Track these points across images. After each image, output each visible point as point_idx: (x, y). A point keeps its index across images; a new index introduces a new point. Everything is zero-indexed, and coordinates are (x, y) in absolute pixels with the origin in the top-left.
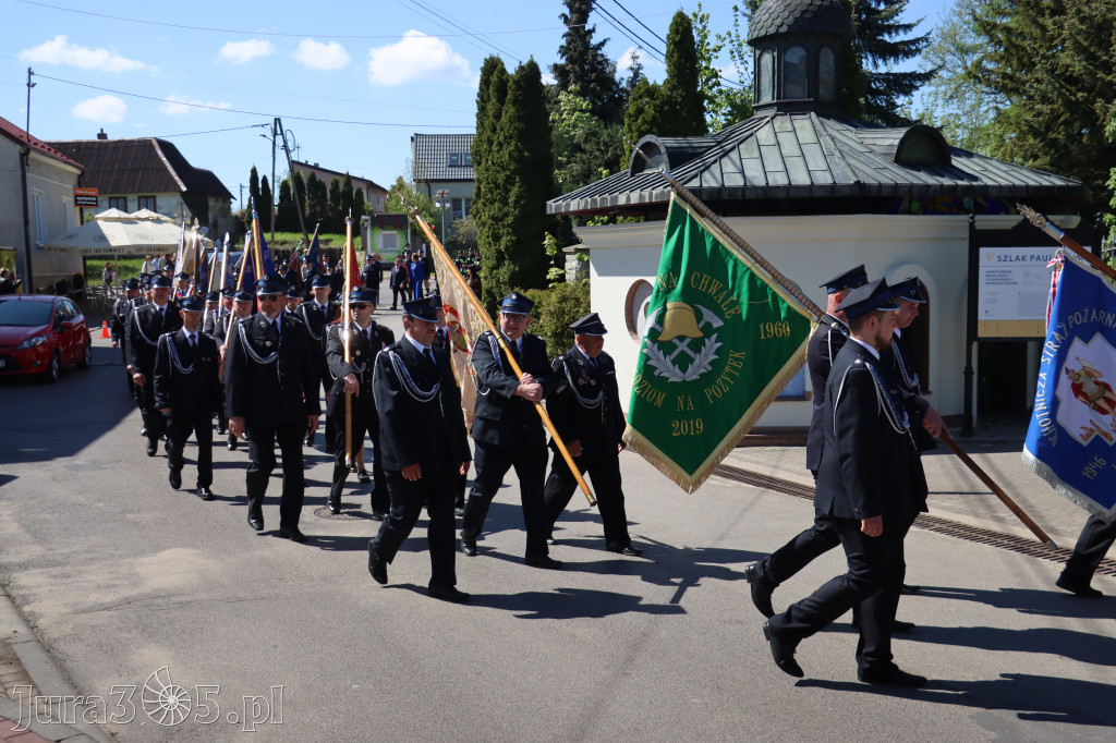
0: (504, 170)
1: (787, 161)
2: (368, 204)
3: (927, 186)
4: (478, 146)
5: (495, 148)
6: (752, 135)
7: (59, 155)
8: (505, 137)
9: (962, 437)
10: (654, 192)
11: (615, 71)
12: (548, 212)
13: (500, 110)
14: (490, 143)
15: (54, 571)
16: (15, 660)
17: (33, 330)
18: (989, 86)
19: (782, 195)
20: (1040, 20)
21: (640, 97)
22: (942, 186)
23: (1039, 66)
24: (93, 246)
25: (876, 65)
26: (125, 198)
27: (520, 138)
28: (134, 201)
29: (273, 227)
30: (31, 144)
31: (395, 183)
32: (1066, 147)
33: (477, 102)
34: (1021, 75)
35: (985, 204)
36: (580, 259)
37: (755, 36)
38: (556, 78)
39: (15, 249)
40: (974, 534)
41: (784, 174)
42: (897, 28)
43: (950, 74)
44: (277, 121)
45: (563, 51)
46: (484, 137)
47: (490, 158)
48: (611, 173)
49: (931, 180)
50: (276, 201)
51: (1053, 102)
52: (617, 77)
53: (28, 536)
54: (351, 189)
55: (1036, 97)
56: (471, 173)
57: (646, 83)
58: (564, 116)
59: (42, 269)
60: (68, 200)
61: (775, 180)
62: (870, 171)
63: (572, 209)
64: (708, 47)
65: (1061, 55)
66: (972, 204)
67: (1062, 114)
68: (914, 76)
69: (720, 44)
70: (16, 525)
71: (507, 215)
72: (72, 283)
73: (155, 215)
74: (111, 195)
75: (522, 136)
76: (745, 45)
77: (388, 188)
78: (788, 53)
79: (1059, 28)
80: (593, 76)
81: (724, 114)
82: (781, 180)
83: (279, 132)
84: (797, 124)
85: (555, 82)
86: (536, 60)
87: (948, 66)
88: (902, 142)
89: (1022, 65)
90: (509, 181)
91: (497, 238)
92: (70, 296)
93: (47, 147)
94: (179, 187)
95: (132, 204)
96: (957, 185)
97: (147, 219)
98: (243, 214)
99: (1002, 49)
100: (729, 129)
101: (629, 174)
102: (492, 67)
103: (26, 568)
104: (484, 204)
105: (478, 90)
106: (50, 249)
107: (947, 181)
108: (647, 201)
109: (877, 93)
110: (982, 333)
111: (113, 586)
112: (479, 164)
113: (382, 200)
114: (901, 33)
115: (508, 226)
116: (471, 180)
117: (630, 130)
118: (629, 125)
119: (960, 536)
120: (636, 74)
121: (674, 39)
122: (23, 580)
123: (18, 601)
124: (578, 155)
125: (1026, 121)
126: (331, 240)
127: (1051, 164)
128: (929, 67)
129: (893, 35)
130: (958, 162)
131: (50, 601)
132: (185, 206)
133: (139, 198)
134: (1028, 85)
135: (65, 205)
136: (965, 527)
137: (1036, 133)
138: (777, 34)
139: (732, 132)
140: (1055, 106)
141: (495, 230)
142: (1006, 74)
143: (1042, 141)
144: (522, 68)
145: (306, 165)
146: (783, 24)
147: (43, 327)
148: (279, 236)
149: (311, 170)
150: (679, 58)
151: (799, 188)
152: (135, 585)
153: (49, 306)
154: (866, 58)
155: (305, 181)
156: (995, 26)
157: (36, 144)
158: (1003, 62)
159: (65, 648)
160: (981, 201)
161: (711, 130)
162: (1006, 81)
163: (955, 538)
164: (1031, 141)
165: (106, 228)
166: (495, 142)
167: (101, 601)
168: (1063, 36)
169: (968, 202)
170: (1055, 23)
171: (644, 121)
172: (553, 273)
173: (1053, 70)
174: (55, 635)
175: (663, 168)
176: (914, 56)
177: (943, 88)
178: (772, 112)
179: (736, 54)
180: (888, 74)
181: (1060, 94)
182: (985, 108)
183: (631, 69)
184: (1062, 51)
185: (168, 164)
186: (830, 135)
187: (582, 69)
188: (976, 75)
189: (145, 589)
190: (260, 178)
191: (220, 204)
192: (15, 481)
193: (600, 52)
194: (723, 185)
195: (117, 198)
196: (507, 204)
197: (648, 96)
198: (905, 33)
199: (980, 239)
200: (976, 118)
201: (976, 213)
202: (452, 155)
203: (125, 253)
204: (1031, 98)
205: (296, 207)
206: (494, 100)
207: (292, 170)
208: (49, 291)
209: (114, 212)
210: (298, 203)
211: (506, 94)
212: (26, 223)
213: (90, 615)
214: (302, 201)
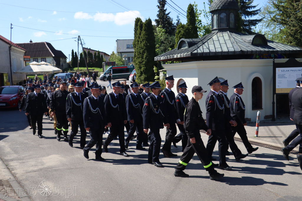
0: (142, 49)
1: (221, 45)
2: (104, 59)
3: (261, 51)
4: (135, 42)
5: (139, 43)
6: (211, 38)
7: (19, 47)
8: (142, 40)
9: (272, 121)
10: (184, 54)
11: (172, 21)
12: (155, 60)
13: (141, 32)
14: (138, 41)
15: (20, 161)
16: (10, 186)
17: (13, 95)
18: (278, 23)
19: (220, 54)
20: (292, 4)
21: (180, 28)
22: (265, 51)
23: (292, 17)
24: (29, 72)
25: (245, 18)
26: (37, 59)
27: (146, 40)
28: (40, 59)
29: (78, 66)
30: (12, 44)
31: (112, 53)
32: (300, 39)
33: (134, 30)
34: (287, 19)
35: (277, 56)
36: (164, 73)
37: (211, 10)
38: (156, 23)
39: (8, 73)
40: (276, 148)
41: (220, 48)
42: (251, 7)
43: (266, 20)
44: (79, 36)
45: (158, 16)
46: (137, 40)
47: (138, 45)
48: (172, 49)
49: (262, 49)
50: (79, 59)
51: (296, 27)
52: (173, 23)
53: (13, 152)
54: (100, 55)
55: (291, 26)
56: (133, 50)
57: (181, 24)
58: (158, 34)
59: (15, 78)
60: (22, 59)
61: (218, 50)
62: (245, 47)
63: (161, 59)
64: (198, 14)
65: (298, 13)
66: (273, 56)
67: (299, 30)
68: (256, 20)
69: (201, 12)
70: (9, 149)
71: (143, 61)
72: (23, 82)
73: (46, 63)
74: (34, 58)
75: (147, 39)
76: (208, 13)
77: (110, 55)
78: (221, 15)
79: (298, 6)
80: (166, 22)
81: (203, 32)
82: (219, 50)
83: (79, 40)
84: (224, 34)
85: (156, 24)
86: (150, 18)
87: (266, 17)
88: (254, 39)
89: (288, 16)
90: (144, 52)
91: (140, 68)
92: (23, 86)
93: (16, 45)
94: (52, 55)
95: (39, 60)
96: (269, 51)
97: (43, 64)
98: (70, 62)
99: (281, 12)
100: (205, 36)
101: (177, 49)
102: (138, 20)
103: (13, 161)
104: (137, 58)
105: (134, 27)
106: (17, 73)
107: (266, 50)
108: (182, 57)
109: (246, 25)
110: (277, 92)
111: (37, 165)
112: (135, 47)
113: (108, 58)
114: (253, 8)
115: (144, 64)
116: (133, 52)
117: (177, 37)
118: (177, 36)
119: (272, 149)
120: (178, 22)
121: (189, 12)
122: (12, 164)
123: (11, 170)
124: (163, 44)
125: (289, 32)
126: (94, 69)
127: (296, 44)
128: (260, 18)
129: (250, 9)
130: (269, 44)
131: (19, 170)
132: (54, 61)
133: (41, 58)
134: (289, 22)
135: (21, 61)
136: (274, 146)
137: (292, 36)
138: (218, 10)
139: (206, 37)
140: (297, 28)
141: (140, 65)
142: (283, 19)
143: (293, 38)
144: (147, 21)
145: (87, 49)
146: (219, 7)
147: (16, 94)
148: (80, 68)
149: (88, 50)
150: (190, 17)
151: (225, 52)
152: (42, 165)
153: (18, 88)
154: (243, 16)
155: (87, 53)
156: (279, 6)
157: (13, 44)
158: (282, 16)
159: (24, 182)
160: (276, 55)
161: (199, 36)
162: (283, 21)
163: (271, 150)
164: (290, 38)
165: (32, 67)
166: (140, 41)
167: (33, 169)
168: (299, 8)
169: (272, 55)
170: (296, 4)
171: (181, 34)
172: (156, 77)
173: (296, 18)
174: (21, 179)
175: (187, 47)
176: (256, 15)
177: (264, 24)
178: (217, 31)
179: (205, 16)
180: (249, 20)
181: (298, 24)
182: (277, 29)
183: (177, 20)
184: (299, 12)
185: (49, 49)
186: (233, 37)
187: (163, 20)
188: (274, 20)
189: (45, 166)
190: (74, 53)
191: (63, 60)
192: (9, 137)
193: (168, 16)
194: (203, 52)
195: (35, 59)
196: (143, 58)
197: (182, 28)
198: (254, 8)
199: (276, 66)
200: (275, 32)
201: (275, 58)
202: (127, 45)
203: (38, 74)
204: (290, 26)
205: (84, 60)
206: (139, 30)
207: (83, 50)
208: (17, 84)
209: (35, 63)
210: (85, 59)
211: (142, 28)
212: (11, 66)
213: (31, 173)
214: (86, 59)
